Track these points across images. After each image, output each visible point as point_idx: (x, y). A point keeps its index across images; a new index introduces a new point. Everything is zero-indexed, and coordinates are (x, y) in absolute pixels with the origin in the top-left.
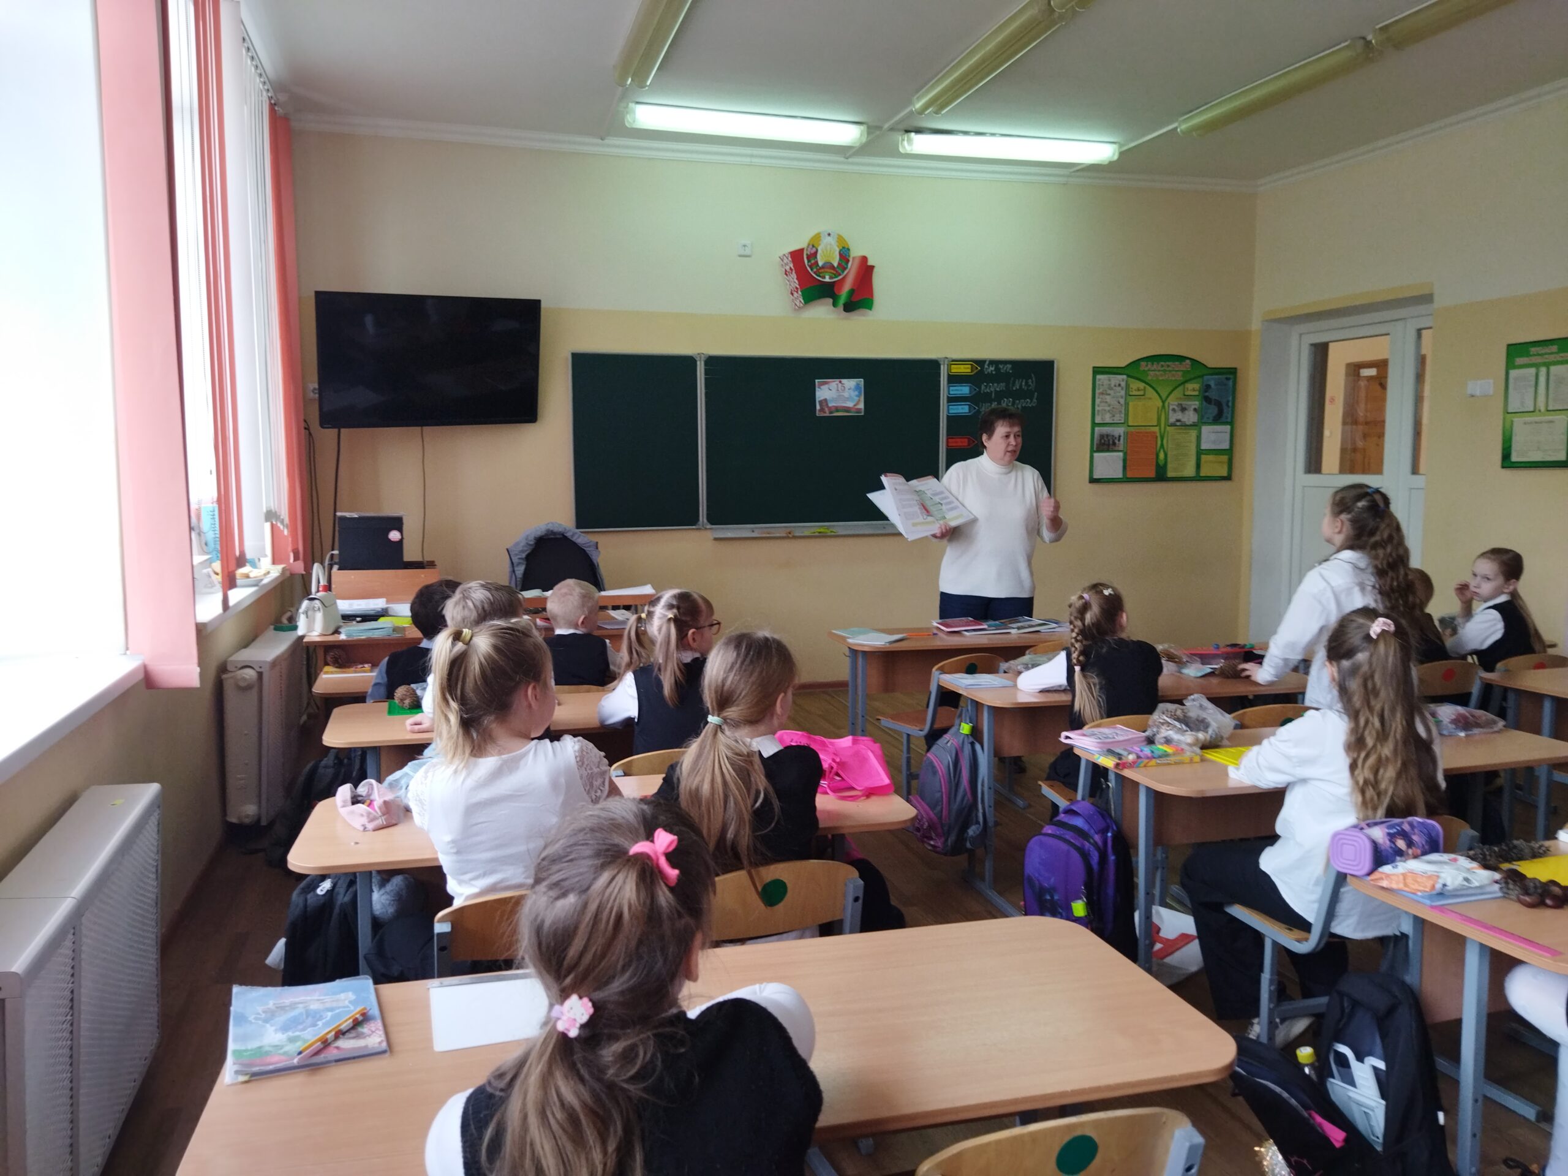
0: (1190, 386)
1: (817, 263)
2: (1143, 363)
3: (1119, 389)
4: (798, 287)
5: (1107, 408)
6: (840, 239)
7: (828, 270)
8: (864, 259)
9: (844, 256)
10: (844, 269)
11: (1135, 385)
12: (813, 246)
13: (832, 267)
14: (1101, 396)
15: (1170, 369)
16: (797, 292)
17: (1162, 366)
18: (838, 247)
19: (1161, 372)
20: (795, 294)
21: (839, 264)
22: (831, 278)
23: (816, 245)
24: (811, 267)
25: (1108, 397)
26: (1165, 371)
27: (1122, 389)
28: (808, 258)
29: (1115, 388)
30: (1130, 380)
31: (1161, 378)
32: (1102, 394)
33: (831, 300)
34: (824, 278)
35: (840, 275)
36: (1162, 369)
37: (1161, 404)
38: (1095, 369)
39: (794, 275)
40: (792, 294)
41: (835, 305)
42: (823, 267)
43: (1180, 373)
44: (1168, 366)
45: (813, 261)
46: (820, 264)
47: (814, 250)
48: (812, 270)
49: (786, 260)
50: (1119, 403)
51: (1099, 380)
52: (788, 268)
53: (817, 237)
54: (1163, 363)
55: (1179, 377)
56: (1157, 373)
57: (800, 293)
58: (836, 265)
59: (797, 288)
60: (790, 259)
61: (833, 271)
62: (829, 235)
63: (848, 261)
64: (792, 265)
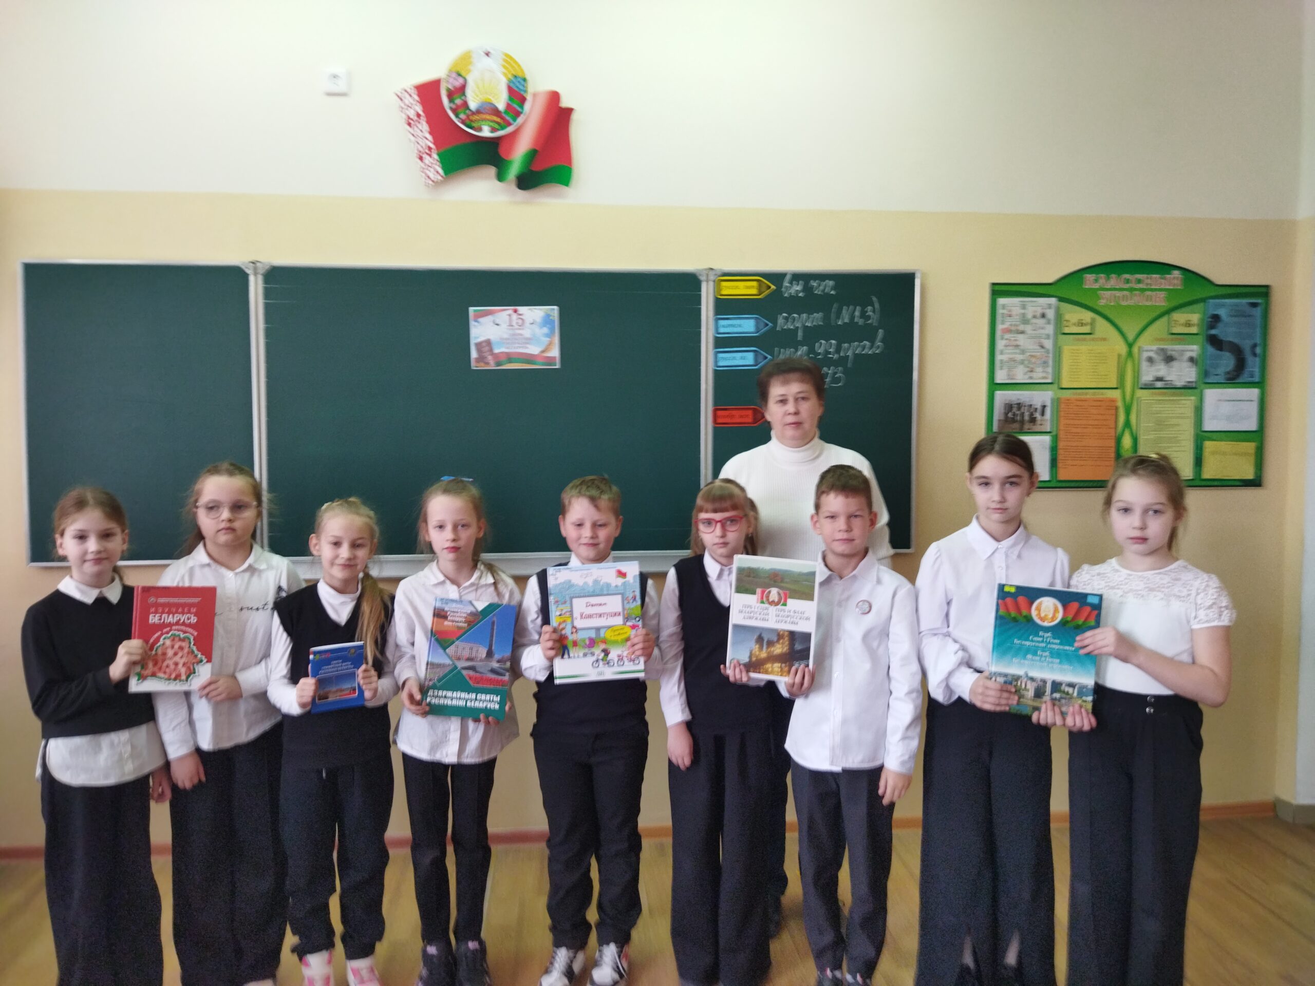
0: (1180, 317)
1: (465, 105)
2: (1090, 277)
3: (1041, 322)
4: (432, 146)
5: (1019, 357)
6: (509, 60)
7: (488, 117)
8: (555, 97)
9: (517, 95)
10: (517, 114)
11: (1074, 315)
12: (459, 75)
13: (496, 112)
14: (1007, 336)
15: (1141, 286)
16: (430, 156)
17: (1128, 281)
18: (505, 75)
19: (1125, 293)
20: (427, 159)
21: (509, 107)
22: (493, 130)
23: (463, 73)
24: (455, 111)
25: (1021, 336)
26: (1131, 290)
27: (1049, 322)
28: (451, 95)
29: (1034, 321)
30: (1063, 305)
31: (1124, 303)
32: (1008, 331)
33: (492, 171)
34: (480, 129)
35: (509, 124)
36: (1127, 286)
37: (1122, 348)
38: (997, 288)
39: (424, 126)
40: (421, 158)
41: (500, 177)
42: (478, 112)
43: (1162, 295)
44: (1139, 281)
45: (458, 101)
46: (473, 105)
47: (461, 81)
48: (457, 116)
49: (408, 100)
50: (1042, 347)
51: (1004, 307)
52: (412, 114)
53: (466, 58)
54: (1127, 276)
55: (1160, 301)
56: (1118, 294)
57: (435, 156)
58: (501, 107)
59: (430, 148)
60: (417, 98)
61: (495, 118)
62: (487, 54)
63: (523, 100)
64: (419, 109)
